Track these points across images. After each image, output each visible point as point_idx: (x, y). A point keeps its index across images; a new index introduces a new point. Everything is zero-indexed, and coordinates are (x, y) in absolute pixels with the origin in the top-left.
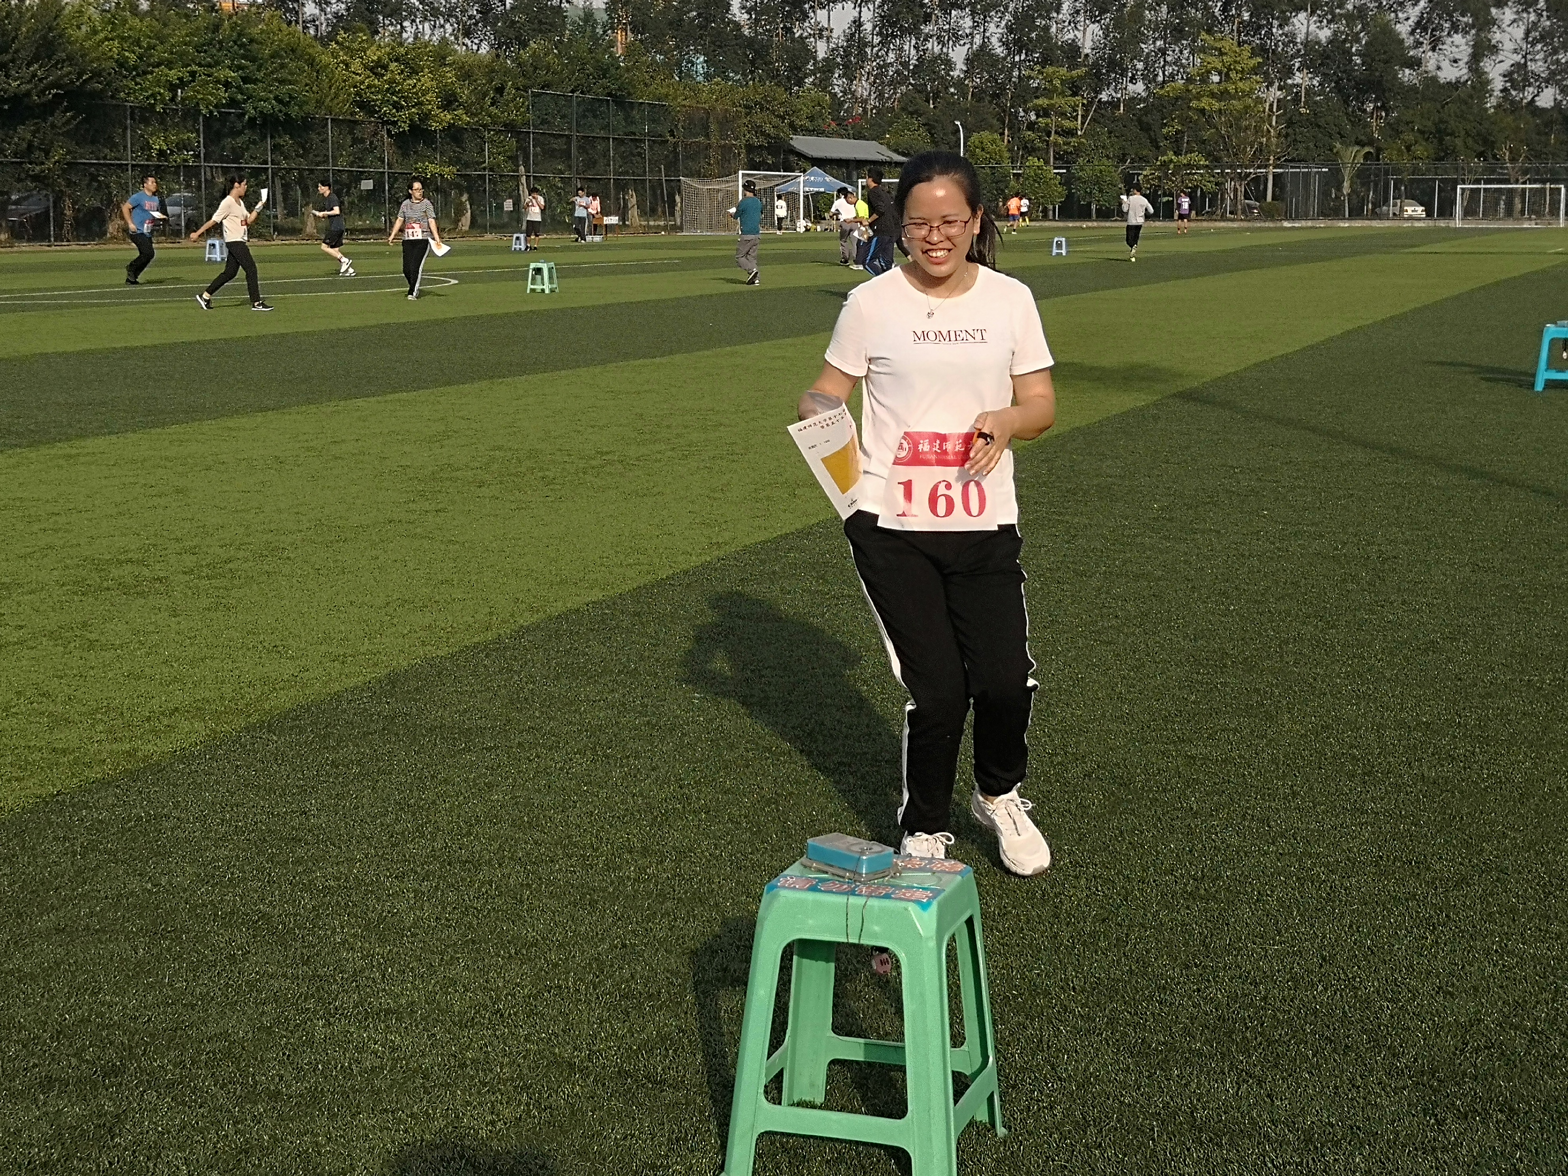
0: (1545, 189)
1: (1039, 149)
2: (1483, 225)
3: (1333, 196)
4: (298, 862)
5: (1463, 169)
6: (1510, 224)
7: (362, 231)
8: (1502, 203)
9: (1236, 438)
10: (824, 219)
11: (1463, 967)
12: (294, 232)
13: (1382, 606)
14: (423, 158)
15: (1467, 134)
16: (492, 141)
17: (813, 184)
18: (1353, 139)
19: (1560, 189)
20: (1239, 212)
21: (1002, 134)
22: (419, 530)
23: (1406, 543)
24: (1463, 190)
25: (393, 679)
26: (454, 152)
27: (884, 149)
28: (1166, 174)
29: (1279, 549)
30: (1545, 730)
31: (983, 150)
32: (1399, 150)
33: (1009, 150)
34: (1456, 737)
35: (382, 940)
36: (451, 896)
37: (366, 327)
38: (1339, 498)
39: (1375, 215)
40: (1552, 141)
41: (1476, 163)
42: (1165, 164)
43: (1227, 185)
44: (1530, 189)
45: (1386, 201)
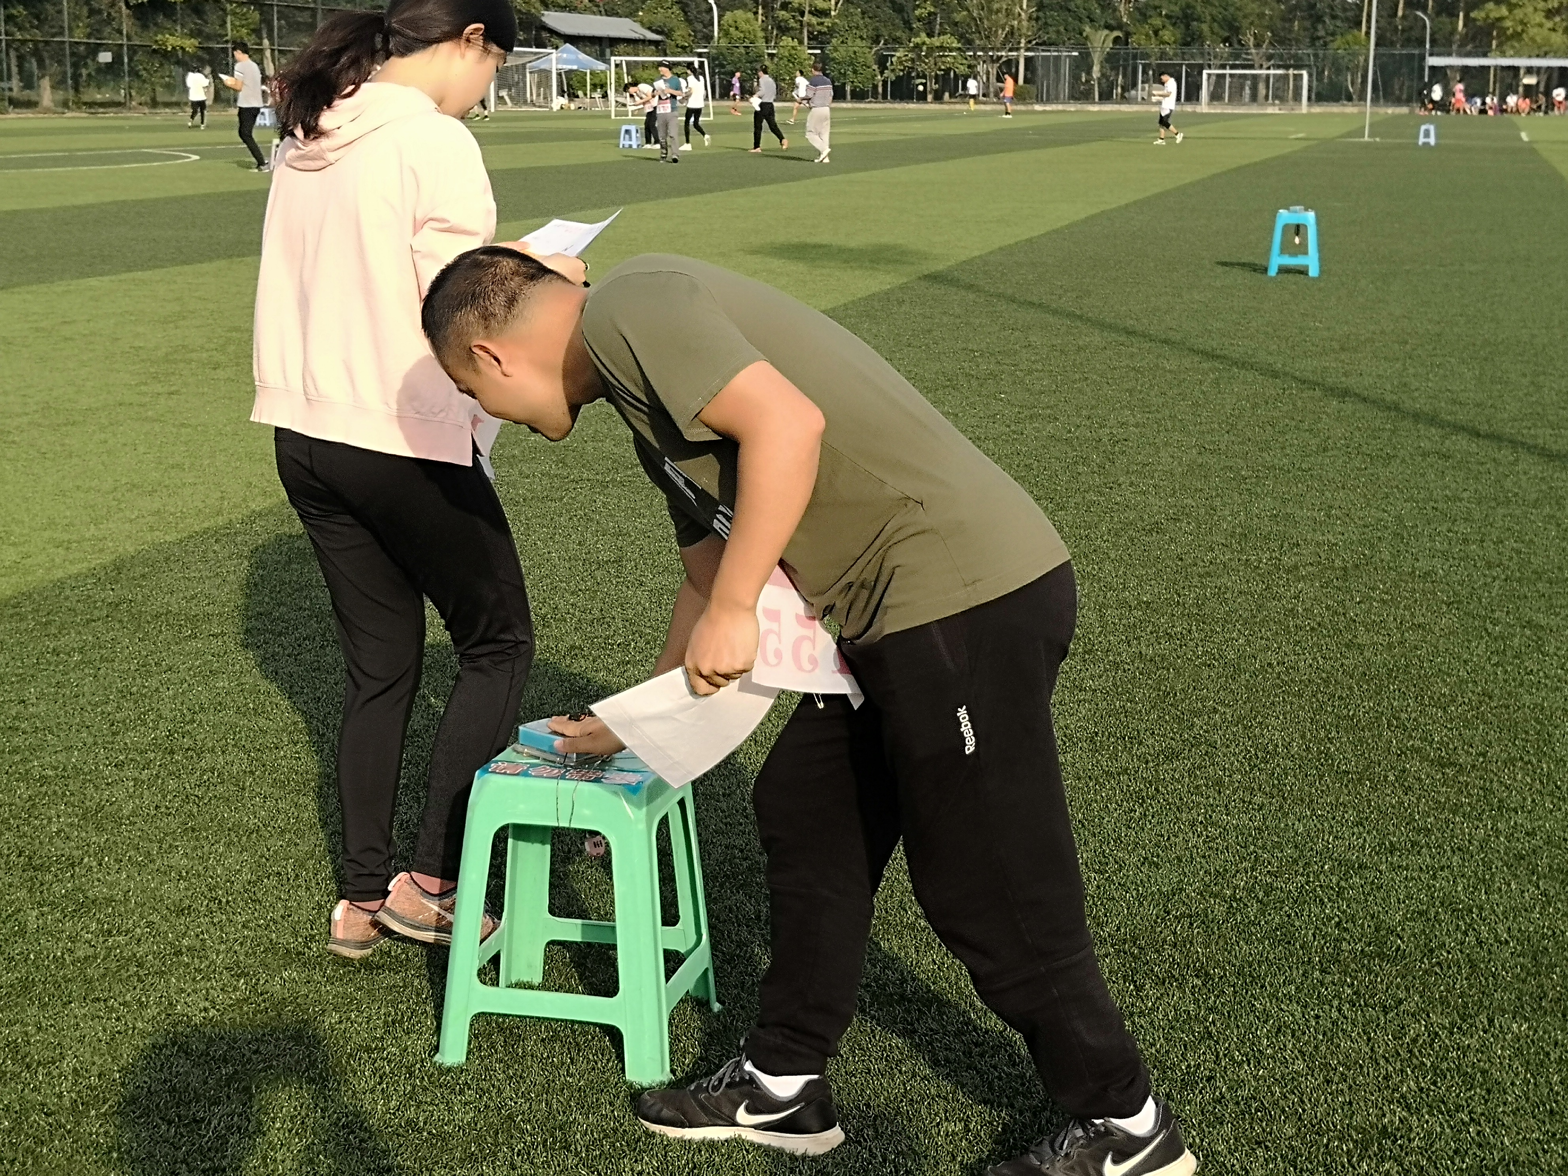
0: (1287, 75)
1: (792, 28)
2: (1229, 110)
3: (1084, 80)
4: (15, 751)
5: (1209, 54)
6: (1254, 110)
7: (102, 105)
8: (1247, 88)
9: (978, 321)
10: (578, 97)
11: (1169, 838)
12: (30, 104)
13: (1111, 488)
14: (161, 29)
15: (1214, 20)
16: (234, 14)
17: (566, 62)
18: (1102, 23)
19: (1301, 75)
20: (992, 95)
21: (756, 13)
22: (150, 413)
23: (1137, 426)
24: (1209, 75)
25: (119, 567)
26: (195, 24)
27: (637, 27)
28: (919, 56)
29: (1014, 432)
30: (1260, 607)
31: (737, 28)
32: (1147, 35)
33: (763, 30)
34: (1173, 615)
35: (100, 829)
36: (172, 784)
37: (103, 204)
38: (1074, 382)
39: (1124, 99)
40: (1296, 28)
41: (1222, 49)
42: (918, 47)
43: (979, 68)
44: (1274, 75)
45: (1134, 85)
